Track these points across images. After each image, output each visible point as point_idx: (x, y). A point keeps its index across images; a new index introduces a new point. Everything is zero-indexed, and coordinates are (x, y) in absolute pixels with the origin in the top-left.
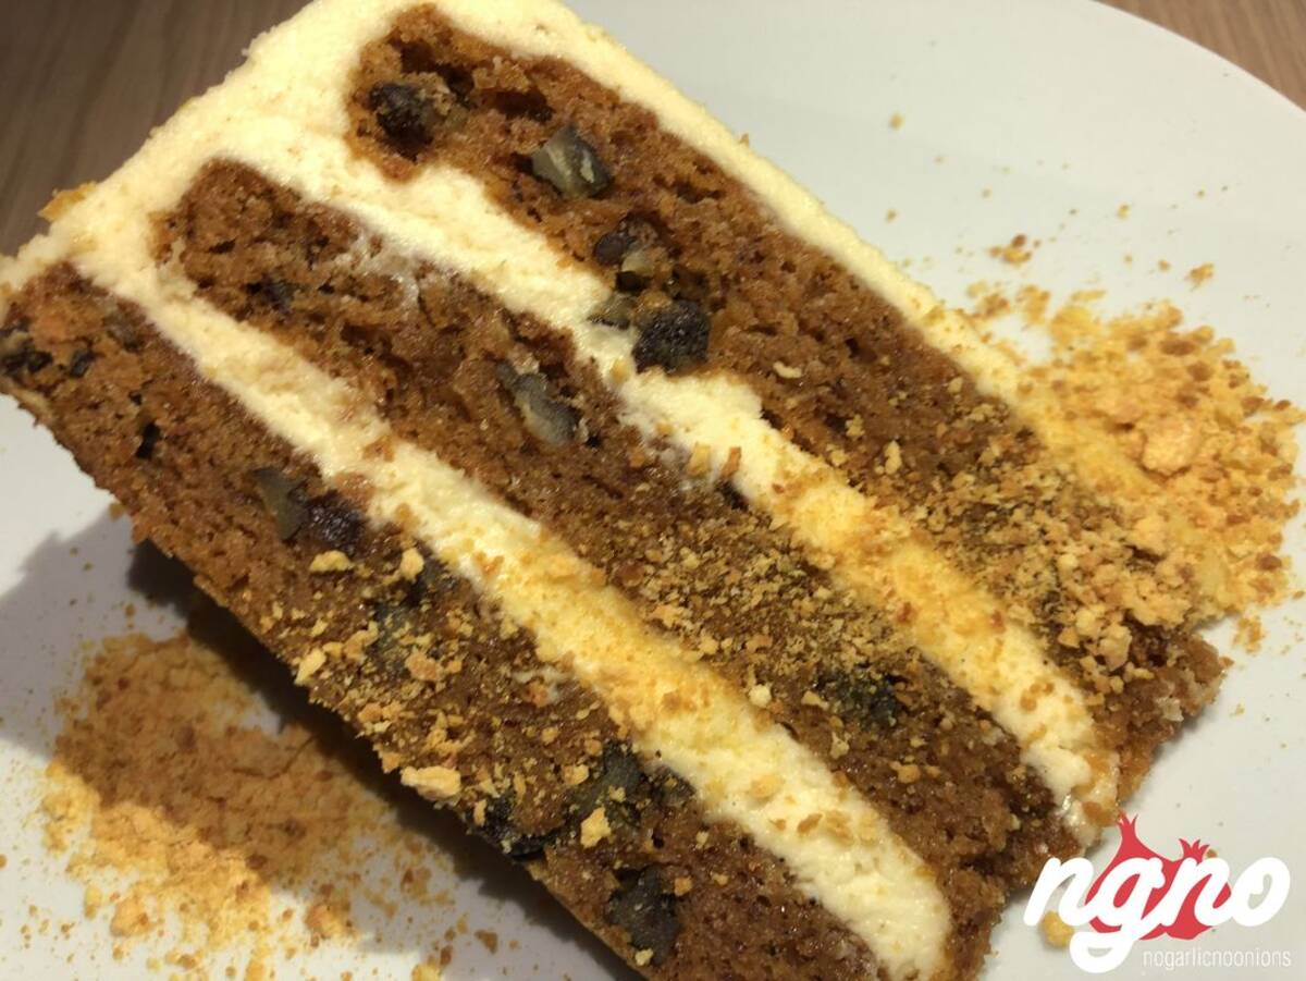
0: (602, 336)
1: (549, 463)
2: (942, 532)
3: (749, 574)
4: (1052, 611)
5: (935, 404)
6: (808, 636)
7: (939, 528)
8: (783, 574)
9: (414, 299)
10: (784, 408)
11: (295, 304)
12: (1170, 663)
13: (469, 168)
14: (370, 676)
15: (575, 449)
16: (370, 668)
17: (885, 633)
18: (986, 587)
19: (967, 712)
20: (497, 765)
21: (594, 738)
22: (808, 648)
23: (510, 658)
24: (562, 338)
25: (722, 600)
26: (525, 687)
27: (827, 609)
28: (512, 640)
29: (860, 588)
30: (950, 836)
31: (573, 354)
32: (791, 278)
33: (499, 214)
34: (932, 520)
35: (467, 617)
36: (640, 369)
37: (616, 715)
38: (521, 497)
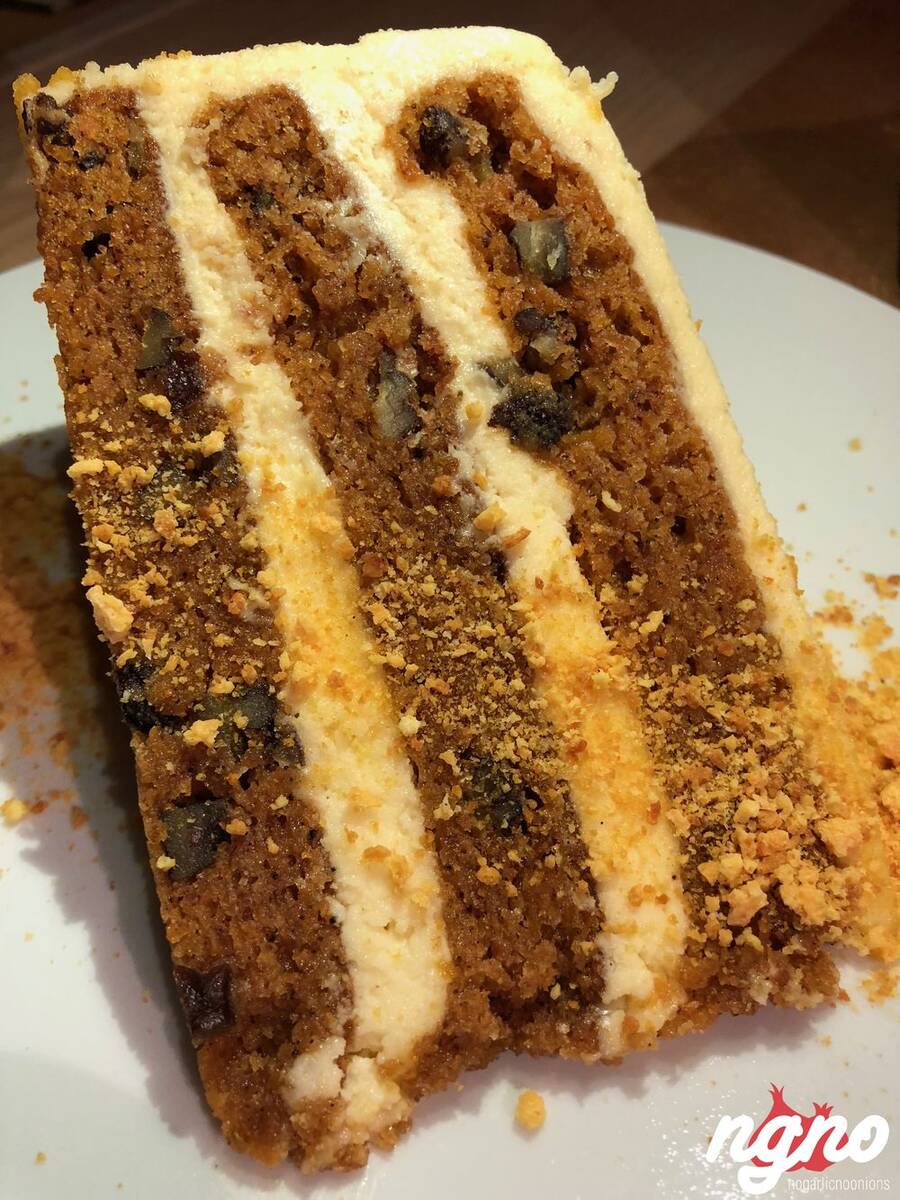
0: (480, 382)
1: (371, 445)
2: (655, 711)
3: (468, 630)
4: (710, 840)
5: (720, 609)
6: (482, 710)
7: (655, 705)
8: (497, 650)
9: (356, 265)
10: (589, 529)
11: (267, 214)
12: (786, 951)
13: (464, 203)
14: (124, 506)
15: (398, 448)
16: (128, 499)
17: (550, 753)
18: (663, 779)
19: (575, 864)
20: (167, 635)
21: (256, 667)
22: (476, 718)
23: (236, 565)
24: (449, 364)
25: (432, 634)
26: (232, 593)
27: (513, 700)
28: (247, 553)
29: (553, 704)
30: (489, 955)
31: (448, 381)
32: (663, 438)
33: (463, 247)
34: (652, 696)
35: (226, 511)
36: (492, 423)
37: (284, 660)
38: (332, 454)
